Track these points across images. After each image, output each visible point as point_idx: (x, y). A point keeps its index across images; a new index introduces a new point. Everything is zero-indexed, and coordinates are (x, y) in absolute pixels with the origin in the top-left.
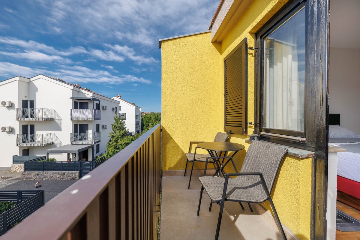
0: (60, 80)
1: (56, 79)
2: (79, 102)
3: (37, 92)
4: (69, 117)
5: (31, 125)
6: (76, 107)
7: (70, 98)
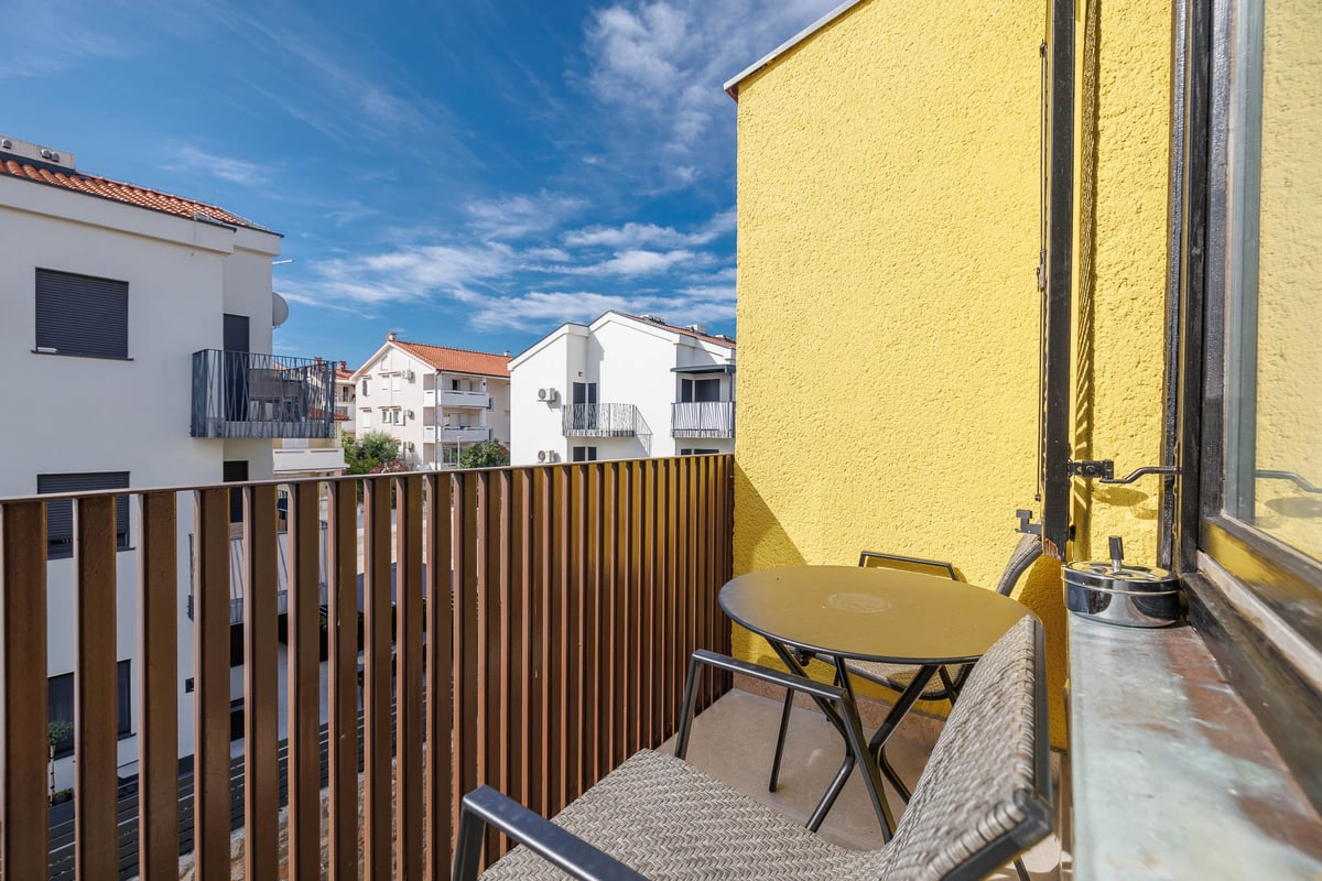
0: (652, 320)
1: (642, 320)
2: (696, 381)
3: (602, 359)
4: (669, 427)
5: (589, 448)
6: (685, 396)
7: (672, 370)
